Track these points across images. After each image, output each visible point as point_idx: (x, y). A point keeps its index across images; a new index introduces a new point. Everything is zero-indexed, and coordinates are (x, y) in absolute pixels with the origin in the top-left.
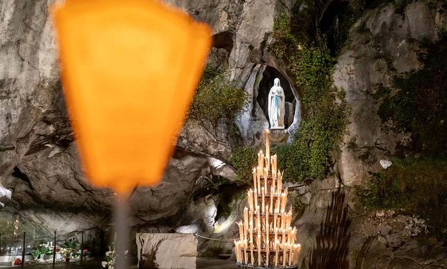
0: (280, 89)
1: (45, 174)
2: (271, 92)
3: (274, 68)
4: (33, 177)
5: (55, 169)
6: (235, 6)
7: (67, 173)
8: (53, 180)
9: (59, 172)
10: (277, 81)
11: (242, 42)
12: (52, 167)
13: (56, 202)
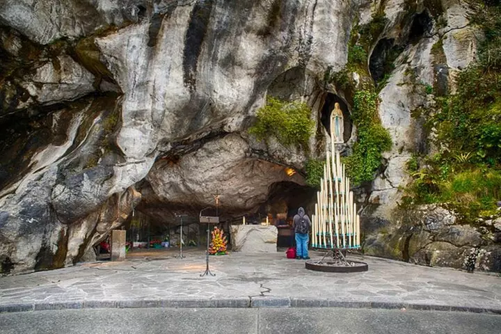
0: (339, 111)
1: (163, 181)
2: (332, 114)
3: (335, 95)
4: (154, 184)
5: (170, 177)
6: (304, 46)
7: (178, 180)
8: (168, 186)
9: (172, 179)
10: (336, 104)
11: (309, 75)
12: (168, 176)
13: (169, 202)
